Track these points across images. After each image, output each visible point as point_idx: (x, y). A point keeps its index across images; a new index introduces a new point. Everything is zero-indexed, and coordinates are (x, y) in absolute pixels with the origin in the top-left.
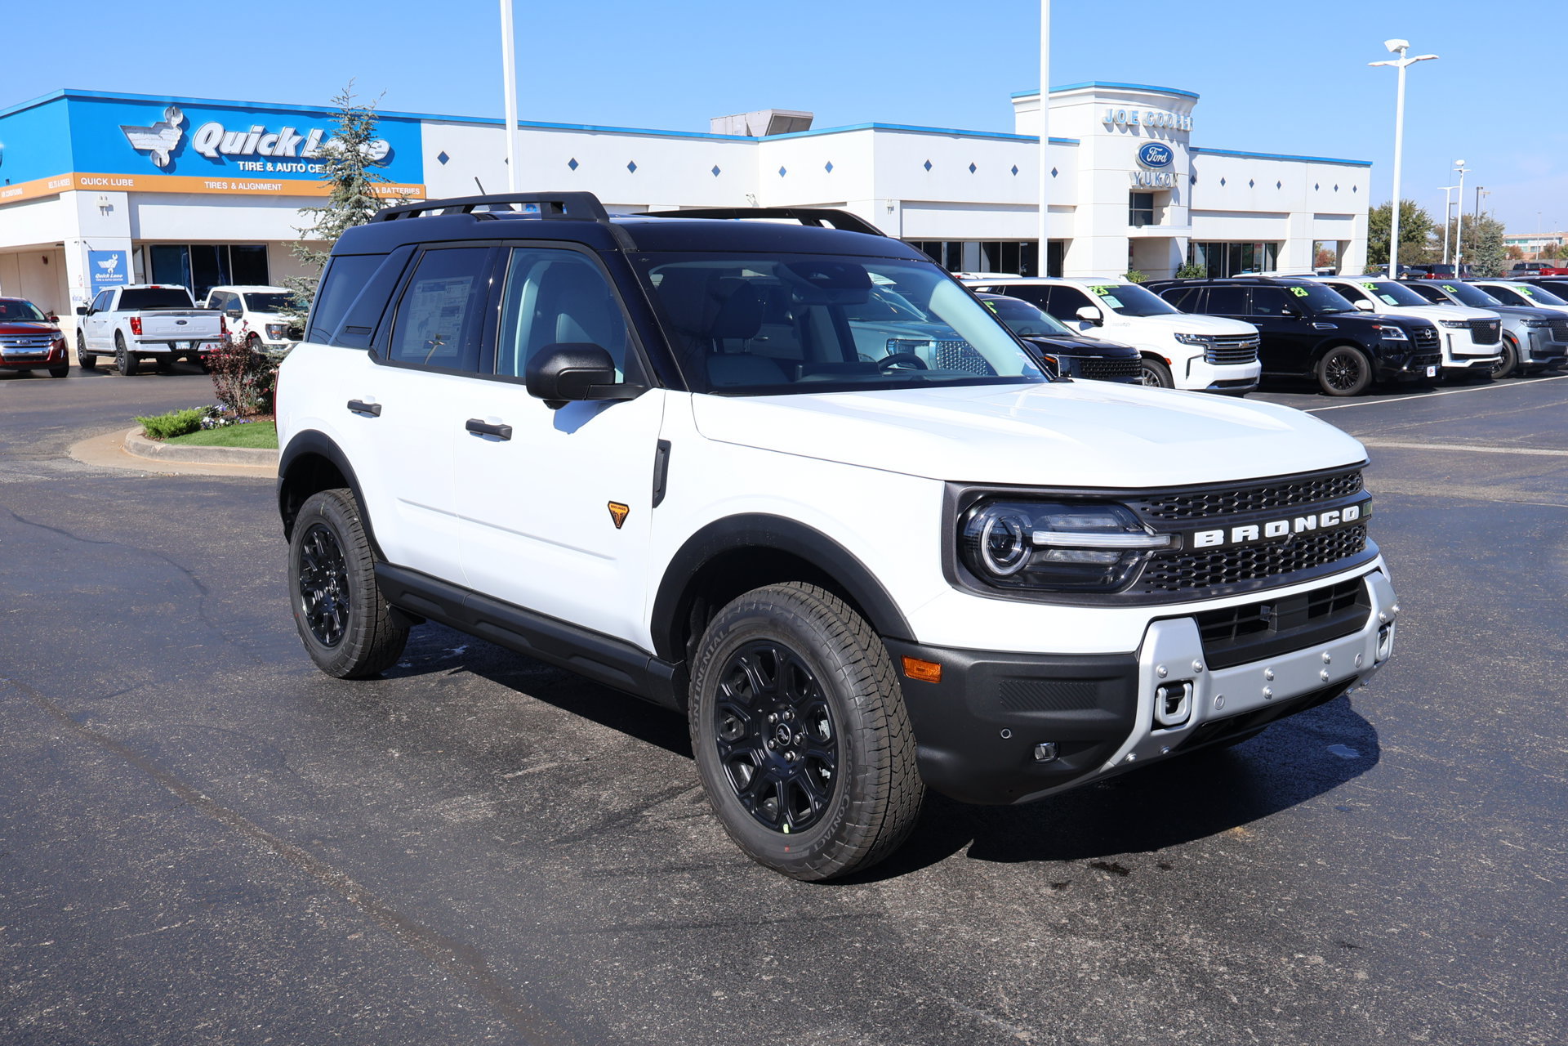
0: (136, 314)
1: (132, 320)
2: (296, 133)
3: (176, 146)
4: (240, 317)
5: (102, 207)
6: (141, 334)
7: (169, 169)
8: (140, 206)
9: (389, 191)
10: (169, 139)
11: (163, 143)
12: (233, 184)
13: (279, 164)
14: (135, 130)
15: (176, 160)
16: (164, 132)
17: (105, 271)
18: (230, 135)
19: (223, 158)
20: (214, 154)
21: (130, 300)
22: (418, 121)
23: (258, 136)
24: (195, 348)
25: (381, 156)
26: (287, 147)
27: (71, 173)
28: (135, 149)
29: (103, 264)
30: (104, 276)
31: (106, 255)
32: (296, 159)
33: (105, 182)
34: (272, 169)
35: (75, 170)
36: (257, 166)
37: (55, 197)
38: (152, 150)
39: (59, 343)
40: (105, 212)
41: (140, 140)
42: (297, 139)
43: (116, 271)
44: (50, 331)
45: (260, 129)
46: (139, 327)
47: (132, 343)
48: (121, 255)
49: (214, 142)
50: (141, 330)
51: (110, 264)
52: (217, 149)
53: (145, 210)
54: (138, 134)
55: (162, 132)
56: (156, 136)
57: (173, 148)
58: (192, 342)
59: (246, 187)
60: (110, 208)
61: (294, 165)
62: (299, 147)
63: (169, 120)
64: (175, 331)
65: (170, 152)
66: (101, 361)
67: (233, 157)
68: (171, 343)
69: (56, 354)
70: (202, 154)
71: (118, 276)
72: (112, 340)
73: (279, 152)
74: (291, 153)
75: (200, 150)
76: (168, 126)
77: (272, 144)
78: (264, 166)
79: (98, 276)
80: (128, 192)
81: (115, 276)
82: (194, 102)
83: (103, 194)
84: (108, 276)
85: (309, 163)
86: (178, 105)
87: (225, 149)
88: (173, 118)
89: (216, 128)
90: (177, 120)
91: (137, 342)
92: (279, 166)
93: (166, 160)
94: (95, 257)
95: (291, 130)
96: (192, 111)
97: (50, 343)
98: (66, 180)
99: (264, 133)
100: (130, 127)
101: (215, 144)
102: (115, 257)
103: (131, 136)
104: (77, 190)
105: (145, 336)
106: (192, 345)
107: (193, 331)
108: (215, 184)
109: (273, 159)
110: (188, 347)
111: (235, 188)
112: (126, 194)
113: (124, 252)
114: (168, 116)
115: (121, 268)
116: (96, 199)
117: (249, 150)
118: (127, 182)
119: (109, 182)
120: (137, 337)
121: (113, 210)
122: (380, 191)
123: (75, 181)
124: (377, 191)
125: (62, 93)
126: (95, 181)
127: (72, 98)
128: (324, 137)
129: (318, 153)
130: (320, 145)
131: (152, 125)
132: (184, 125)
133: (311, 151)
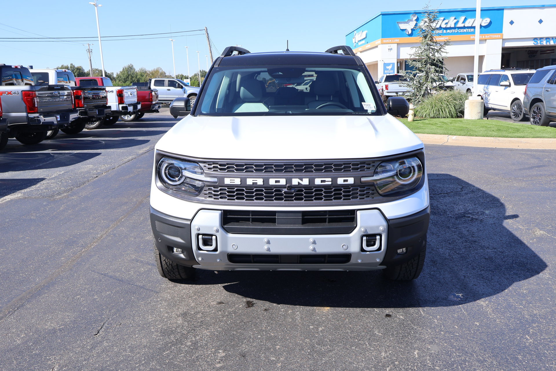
0: (387, 83)
1: (386, 85)
2: (455, 19)
3: (414, 27)
5: (389, 49)
7: (411, 35)
9: (488, 37)
10: (412, 25)
13: (448, 30)
14: (401, 23)
16: (411, 23)
17: (388, 69)
21: (389, 79)
22: (503, 9)
23: (442, 21)
24: (404, 94)
25: (487, 24)
26: (451, 24)
28: (401, 29)
29: (387, 67)
30: (387, 71)
31: (389, 64)
32: (454, 28)
33: (390, 41)
34: (445, 32)
35: (382, 38)
36: (441, 31)
37: (377, 47)
38: (406, 29)
40: (390, 51)
41: (402, 26)
42: (456, 21)
43: (391, 69)
45: (442, 18)
46: (387, 88)
47: (385, 92)
48: (393, 64)
51: (390, 67)
53: (402, 49)
56: (408, 24)
58: (403, 92)
60: (391, 49)
61: (453, 30)
62: (455, 24)
64: (398, 89)
65: (412, 29)
68: (397, 93)
73: (448, 26)
74: (453, 26)
76: (412, 20)
77: (447, 23)
78: (443, 31)
79: (386, 71)
81: (391, 71)
82: (421, 12)
83: (389, 45)
84: (389, 71)
85: (459, 29)
86: (416, 13)
90: (415, 18)
92: (448, 31)
94: (386, 65)
95: (454, 18)
96: (420, 14)
98: (378, 42)
99: (444, 19)
100: (399, 22)
102: (391, 65)
103: (400, 25)
104: (382, 44)
105: (389, 91)
109: (446, 29)
110: (402, 94)
112: (396, 44)
114: (412, 17)
115: (393, 69)
116: (387, 46)
117: (438, 26)
118: (397, 40)
119: (392, 41)
120: (387, 91)
121: (392, 50)
122: (485, 37)
123: (382, 41)
124: (484, 37)
125: (380, 13)
126: (387, 41)
127: (383, 15)
128: (465, 19)
129: (462, 25)
130: (464, 22)
131: (406, 21)
132: (417, 20)
133: (460, 25)
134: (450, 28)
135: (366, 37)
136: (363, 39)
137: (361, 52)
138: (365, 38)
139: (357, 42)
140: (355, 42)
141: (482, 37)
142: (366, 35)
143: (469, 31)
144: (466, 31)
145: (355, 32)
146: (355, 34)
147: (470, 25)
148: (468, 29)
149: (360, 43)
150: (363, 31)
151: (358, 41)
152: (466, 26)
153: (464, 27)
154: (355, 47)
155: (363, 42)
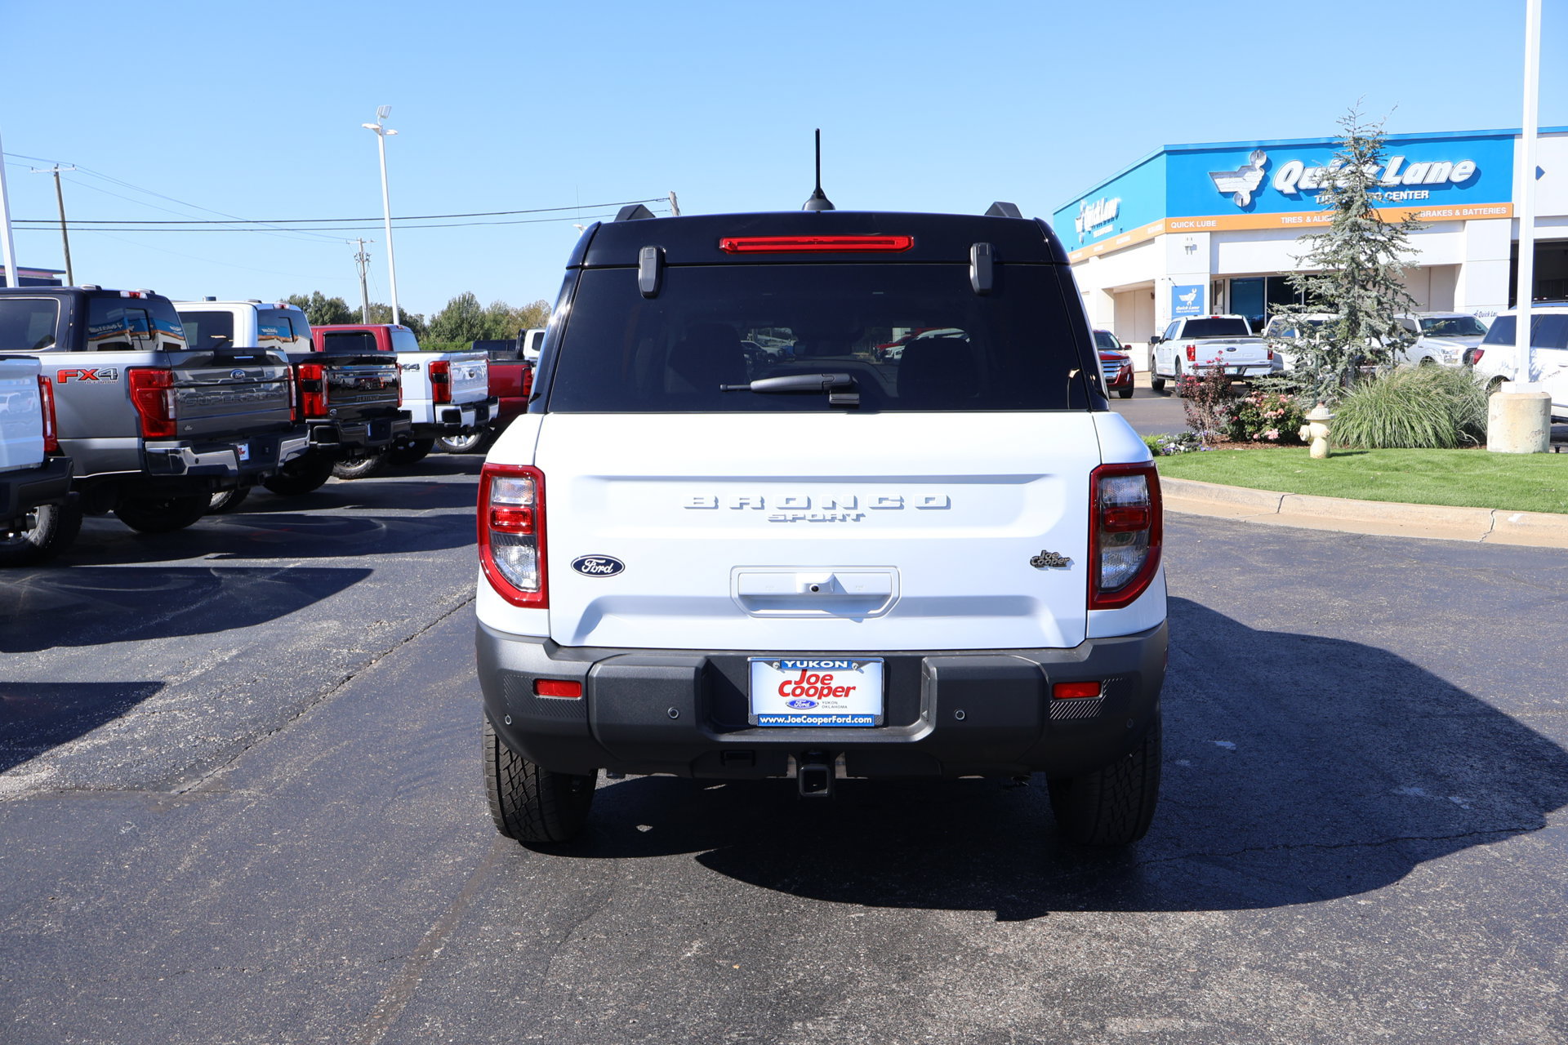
0: (1191, 342)
1: (1188, 348)
3: (1258, 186)
5: (1187, 247)
6: (1194, 360)
7: (1249, 208)
8: (1221, 244)
9: (1471, 212)
10: (1253, 179)
11: (1244, 185)
12: (1308, 218)
14: (1221, 175)
15: (1257, 199)
16: (1249, 175)
17: (1184, 304)
18: (1309, 171)
19: (1301, 193)
20: (1292, 190)
21: (1194, 329)
22: (1512, 137)
23: (1336, 169)
24: (1241, 373)
25: (1466, 177)
27: (1164, 219)
28: (1220, 193)
29: (1183, 298)
30: (1183, 308)
31: (1187, 290)
33: (1191, 224)
35: (1168, 215)
37: (1151, 241)
38: (1235, 192)
39: (1127, 367)
40: (1189, 252)
41: (1225, 184)
43: (1194, 303)
44: (1120, 358)
45: (1338, 162)
46: (1193, 354)
47: (1186, 368)
48: (1200, 288)
49: (1293, 179)
50: (1194, 356)
51: (1189, 298)
52: (1296, 186)
53: (1224, 248)
54: (1224, 179)
55: (1246, 175)
56: (1241, 179)
57: (1254, 188)
58: (1240, 367)
59: (1321, 219)
60: (1194, 248)
63: (1253, 163)
64: (1224, 357)
65: (1251, 192)
66: (1169, 384)
67: (1310, 192)
68: (1220, 368)
69: (1123, 377)
70: (1281, 192)
71: (1196, 308)
72: (1173, 366)
75: (1279, 188)
76: (1251, 168)
79: (1178, 308)
80: (1211, 232)
81: (1193, 308)
82: (1278, 144)
83: (1189, 235)
84: (1187, 308)
85: (1386, 191)
86: (1263, 148)
87: (1302, 186)
88: (1257, 161)
89: (1296, 166)
90: (1262, 161)
91: (1190, 367)
93: (1247, 200)
94: (1177, 291)
96: (1274, 151)
97: (1118, 369)
98: (1158, 226)
100: (1217, 174)
101: (1294, 182)
102: (1194, 291)
103: (1218, 181)
104: (1167, 233)
105: (1197, 362)
106: (1239, 370)
107: (1241, 357)
108: (1290, 219)
110: (1236, 373)
111: (1310, 221)
112: (1209, 234)
113: (1203, 286)
114: (1253, 160)
115: (1198, 301)
116: (1183, 240)
118: (1211, 222)
119: (1195, 224)
120: (1191, 363)
121: (1196, 249)
122: (1461, 213)
123: (1167, 225)
124: (1457, 213)
125: (1162, 149)
126: (1183, 225)
127: (1169, 152)
128: (1405, 164)
129: (1396, 181)
130: (1399, 172)
131: (1237, 169)
132: (1267, 167)
133: (1390, 179)
135: (1117, 216)
136: (1109, 221)
137: (1100, 256)
138: (1113, 219)
139: (1088, 228)
140: (1083, 231)
141: (1454, 212)
142: (1118, 209)
143: (1416, 197)
145: (1083, 202)
146: (1084, 209)
147: (1418, 181)
148: (1411, 192)
149: (1097, 233)
150: (1106, 200)
151: (1093, 227)
152: (1406, 182)
153: (1402, 187)
154: (1083, 242)
155: (1109, 228)
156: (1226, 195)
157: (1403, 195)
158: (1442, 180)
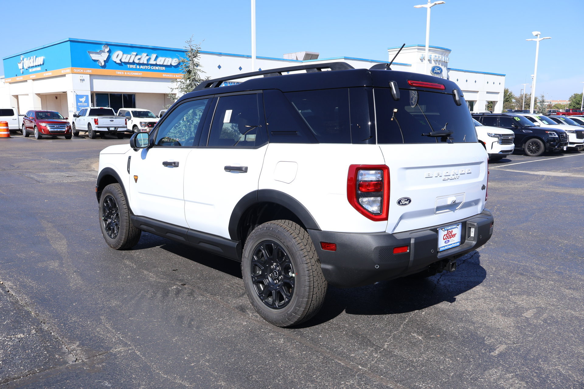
0: (96, 117)
2: (147, 55)
3: (107, 59)
4: (130, 119)
5: (81, 80)
6: (98, 124)
7: (104, 67)
8: (94, 80)
9: (178, 76)
10: (105, 56)
11: (102, 58)
12: (126, 73)
13: (141, 66)
14: (93, 53)
15: (106, 64)
16: (103, 54)
17: (81, 102)
18: (125, 56)
19: (122, 63)
20: (119, 62)
21: (95, 112)
23: (134, 56)
25: (176, 64)
26: (144, 60)
27: (71, 67)
28: (92, 60)
29: (81, 100)
30: (81, 104)
31: (82, 96)
32: (147, 65)
33: (82, 71)
34: (139, 68)
35: (72, 66)
36: (134, 66)
37: (64, 76)
38: (98, 60)
39: (69, 127)
40: (82, 81)
41: (94, 57)
42: (148, 57)
43: (85, 102)
44: (66, 123)
45: (135, 53)
46: (97, 122)
47: (94, 127)
48: (87, 96)
49: (119, 58)
50: (98, 123)
51: (83, 100)
52: (120, 60)
53: (95, 81)
54: (94, 55)
55: (102, 54)
56: (100, 55)
57: (105, 59)
58: (115, 128)
59: (130, 74)
60: (83, 80)
61: (146, 66)
62: (148, 60)
63: (104, 50)
64: (109, 124)
65: (104, 61)
66: (81, 133)
67: (126, 63)
68: (108, 128)
69: (68, 131)
70: (115, 62)
71: (86, 104)
72: (86, 126)
73: (141, 62)
74: (145, 62)
75: (115, 61)
76: (104, 52)
77: (139, 59)
78: (136, 67)
79: (79, 104)
80: (90, 75)
81: (85, 104)
82: (113, 44)
83: (81, 75)
84: (82, 104)
85: (151, 66)
86: (107, 45)
87: (123, 61)
88: (106, 49)
89: (120, 53)
90: (107, 50)
91: (96, 127)
92: (141, 67)
93: (103, 64)
94: (78, 97)
95: (146, 54)
96: (112, 47)
97: (66, 127)
98: (68, 70)
99: (137, 55)
100: (91, 52)
101: (120, 59)
102: (85, 97)
103: (91, 55)
104: (72, 73)
105: (99, 125)
106: (115, 129)
107: (115, 124)
108: (119, 73)
109: (139, 64)
110: (114, 129)
111: (126, 74)
112: (89, 75)
113: (88, 95)
114: (104, 49)
115: (87, 101)
116: (79, 77)
117: (131, 61)
118: (89, 71)
119: (83, 71)
121: (84, 81)
122: (175, 76)
123: (72, 70)
124: (174, 76)
125: (68, 39)
126: (78, 71)
127: (71, 41)
128: (157, 57)
129: (154, 63)
130: (155, 60)
131: (98, 51)
132: (109, 52)
133: (152, 62)
134: (143, 64)
135: (43, 64)
136: (38, 65)
137: (33, 80)
138: (41, 65)
139: (25, 67)
140: (23, 68)
141: (173, 76)
142: (44, 61)
143: (161, 69)
144: (158, 69)
145: (22, 56)
146: (23, 59)
147: (162, 64)
148: (159, 67)
149: (30, 70)
150: (36, 57)
151: (29, 67)
152: (158, 63)
153: (156, 65)
154: (23, 73)
155: (39, 69)
156: (95, 61)
157: (157, 68)
158: (169, 64)
